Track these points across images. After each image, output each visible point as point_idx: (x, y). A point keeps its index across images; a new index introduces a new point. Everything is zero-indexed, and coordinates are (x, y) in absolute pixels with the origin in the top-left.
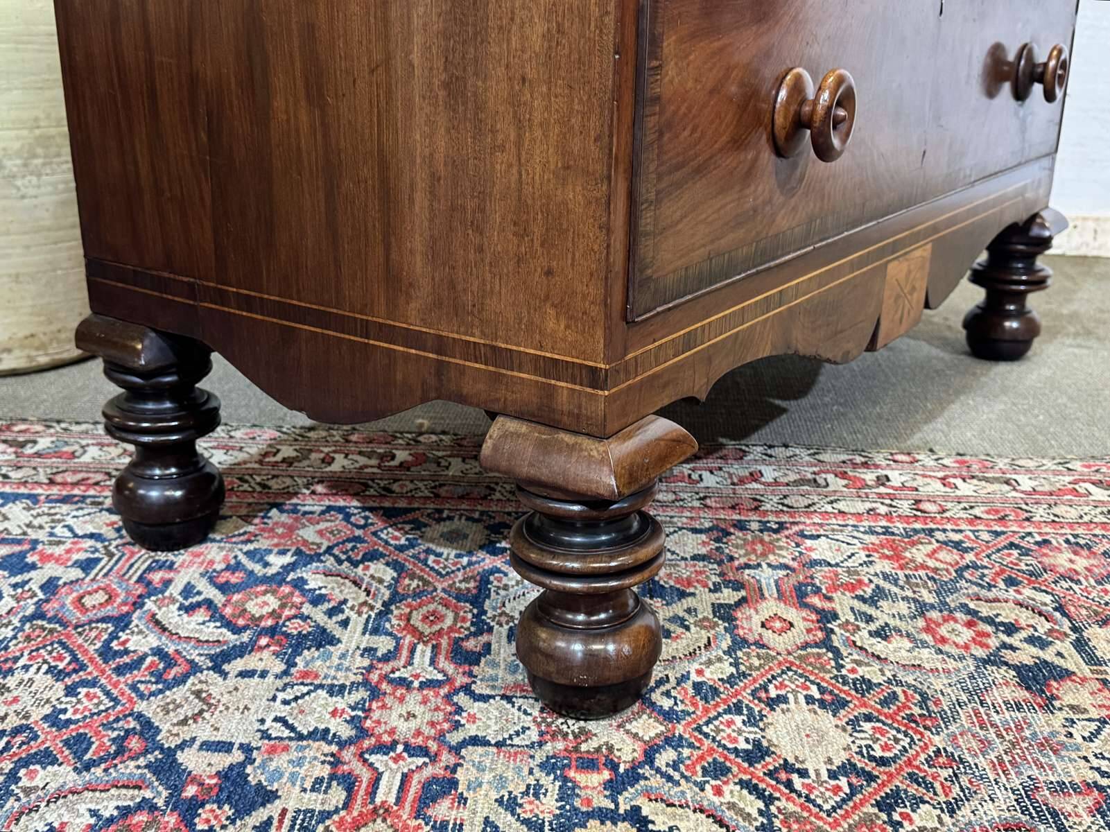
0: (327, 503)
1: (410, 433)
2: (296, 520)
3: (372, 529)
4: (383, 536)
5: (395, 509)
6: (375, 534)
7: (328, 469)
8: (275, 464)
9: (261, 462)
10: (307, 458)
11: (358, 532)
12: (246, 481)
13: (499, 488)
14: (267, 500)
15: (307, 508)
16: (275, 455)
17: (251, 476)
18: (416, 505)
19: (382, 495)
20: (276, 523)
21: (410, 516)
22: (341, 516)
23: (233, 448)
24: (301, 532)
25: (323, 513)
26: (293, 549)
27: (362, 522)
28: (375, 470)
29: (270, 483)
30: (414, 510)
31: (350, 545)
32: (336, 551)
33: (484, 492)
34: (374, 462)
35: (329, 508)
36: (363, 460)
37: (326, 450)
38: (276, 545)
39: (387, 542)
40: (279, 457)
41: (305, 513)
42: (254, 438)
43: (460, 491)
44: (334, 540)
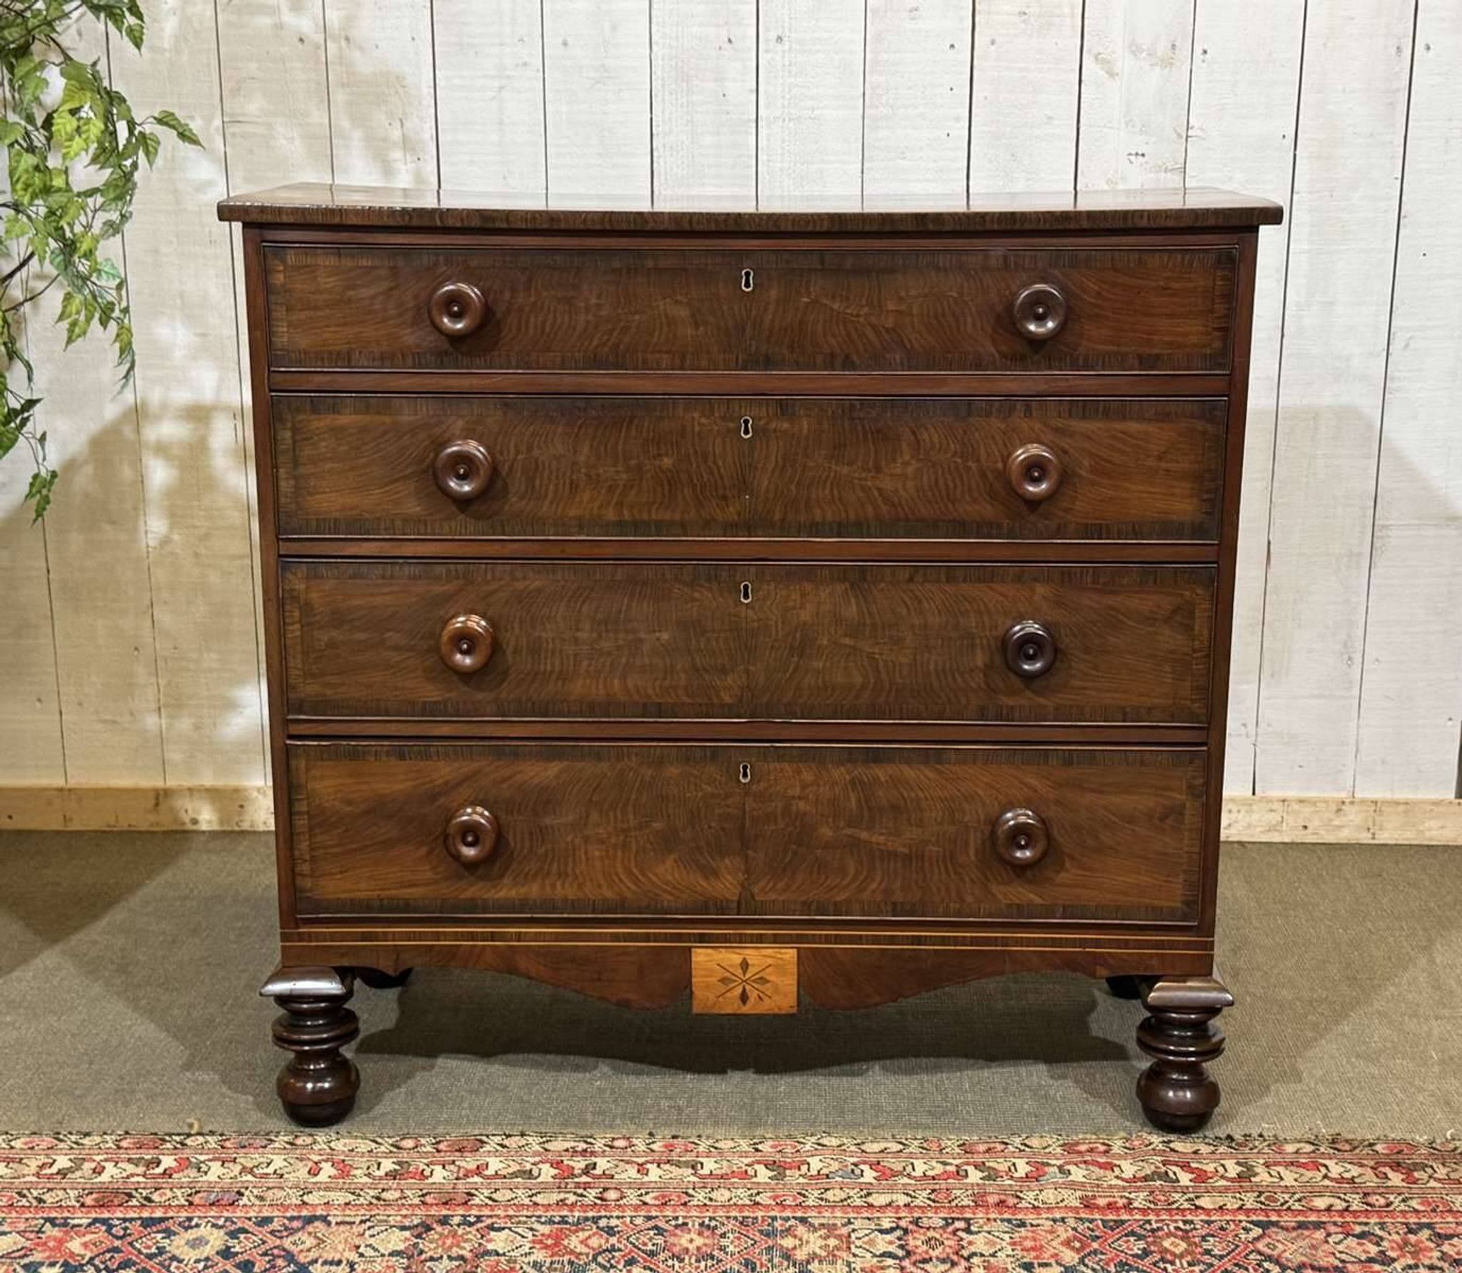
0: (94, 1215)
1: (179, 1135)
2: (66, 1233)
3: (129, 1239)
4: (138, 1245)
5: (152, 1219)
6: (131, 1244)
7: (99, 1179)
8: (50, 1177)
9: (38, 1175)
10: (79, 1168)
11: (117, 1243)
12: (24, 1196)
13: (247, 1193)
14: (41, 1215)
15: (76, 1222)
16: (52, 1164)
17: (29, 1189)
18: (171, 1214)
19: (143, 1206)
20: (49, 1237)
21: (163, 1225)
22: (104, 1228)
23: (13, 1160)
24: (69, 1245)
25: (89, 1225)
26: (61, 1261)
27: (122, 1233)
28: (141, 1179)
29: (44, 1197)
30: (167, 1219)
31: (108, 1256)
32: (97, 1262)
33: (233, 1196)
34: (141, 1170)
35: (95, 1220)
36: (131, 1168)
37: (98, 1158)
38: (48, 1258)
39: (140, 1252)
40: (54, 1169)
41: (74, 1226)
42: (32, 1148)
43: (213, 1197)
44: (96, 1251)
